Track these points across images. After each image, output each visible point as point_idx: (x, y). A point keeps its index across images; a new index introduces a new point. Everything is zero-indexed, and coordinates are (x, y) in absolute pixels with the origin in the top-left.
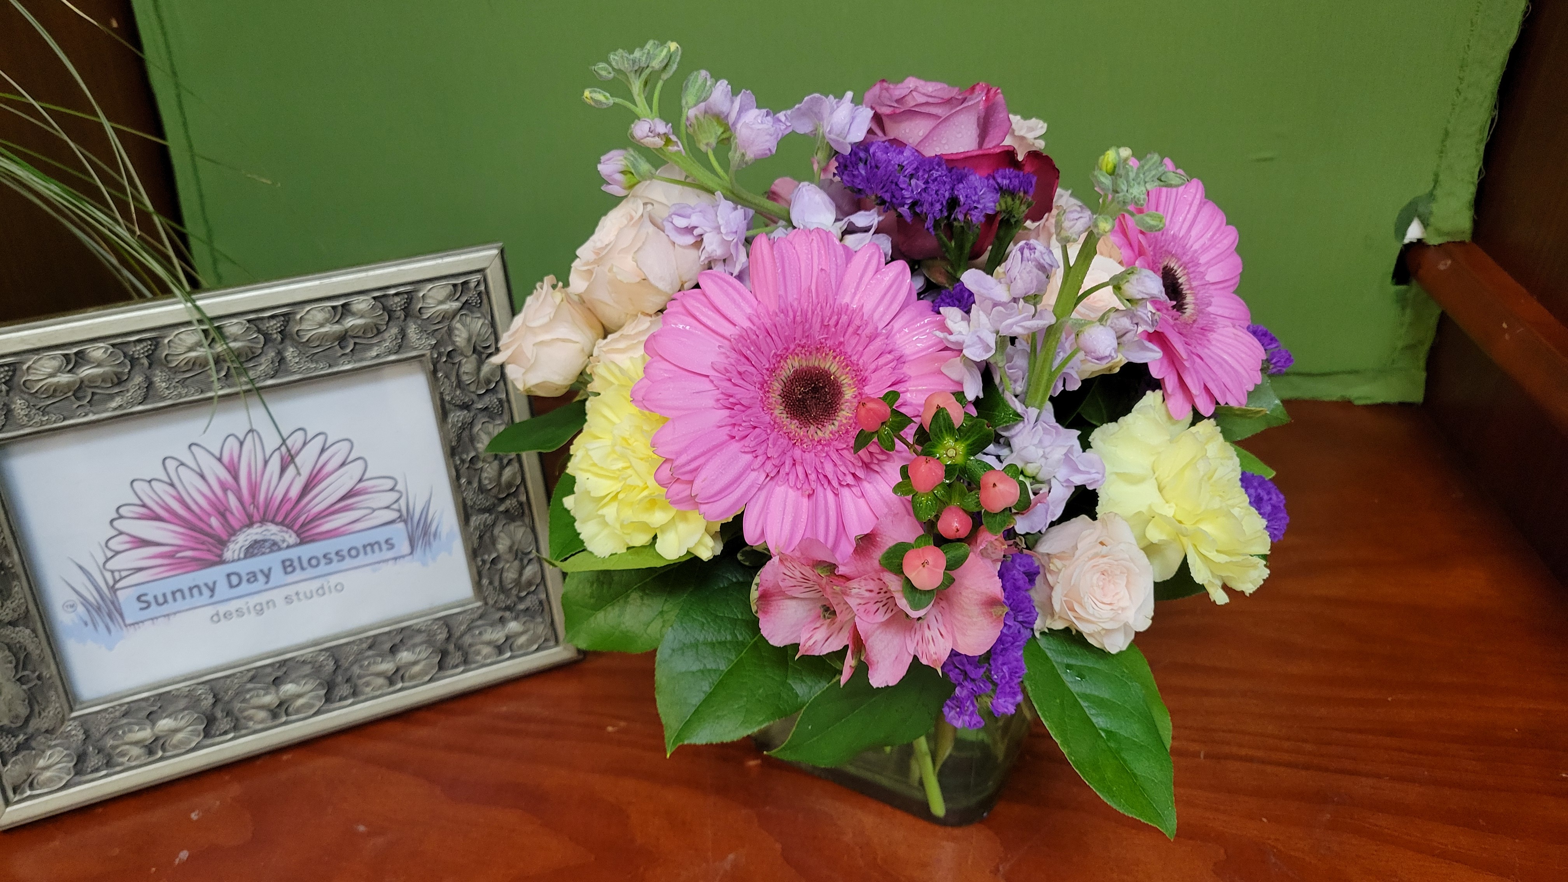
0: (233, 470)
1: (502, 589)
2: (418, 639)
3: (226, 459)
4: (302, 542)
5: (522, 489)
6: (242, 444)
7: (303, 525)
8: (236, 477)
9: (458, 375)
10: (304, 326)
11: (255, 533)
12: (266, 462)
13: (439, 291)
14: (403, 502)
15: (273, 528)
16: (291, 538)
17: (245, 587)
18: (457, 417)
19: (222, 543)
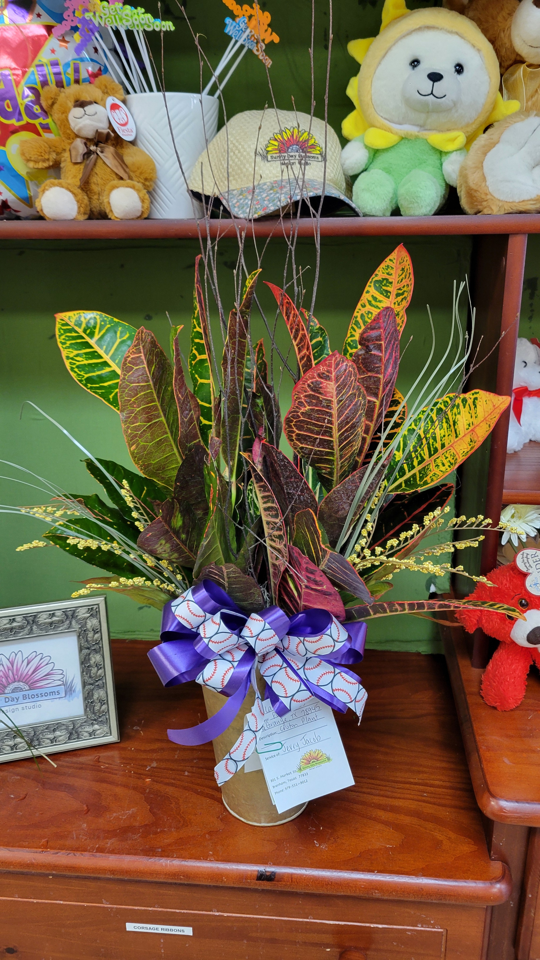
0: (12, 664)
1: (94, 713)
2: (63, 727)
3: (10, 660)
4: (30, 689)
5: (104, 678)
6: (16, 655)
7: (32, 683)
8: (13, 666)
9: (87, 638)
10: (39, 619)
11: (16, 684)
12: (23, 661)
13: (84, 610)
14: (64, 678)
15: (22, 684)
16: (27, 688)
17: (10, 703)
18: (85, 651)
19: (5, 687)
